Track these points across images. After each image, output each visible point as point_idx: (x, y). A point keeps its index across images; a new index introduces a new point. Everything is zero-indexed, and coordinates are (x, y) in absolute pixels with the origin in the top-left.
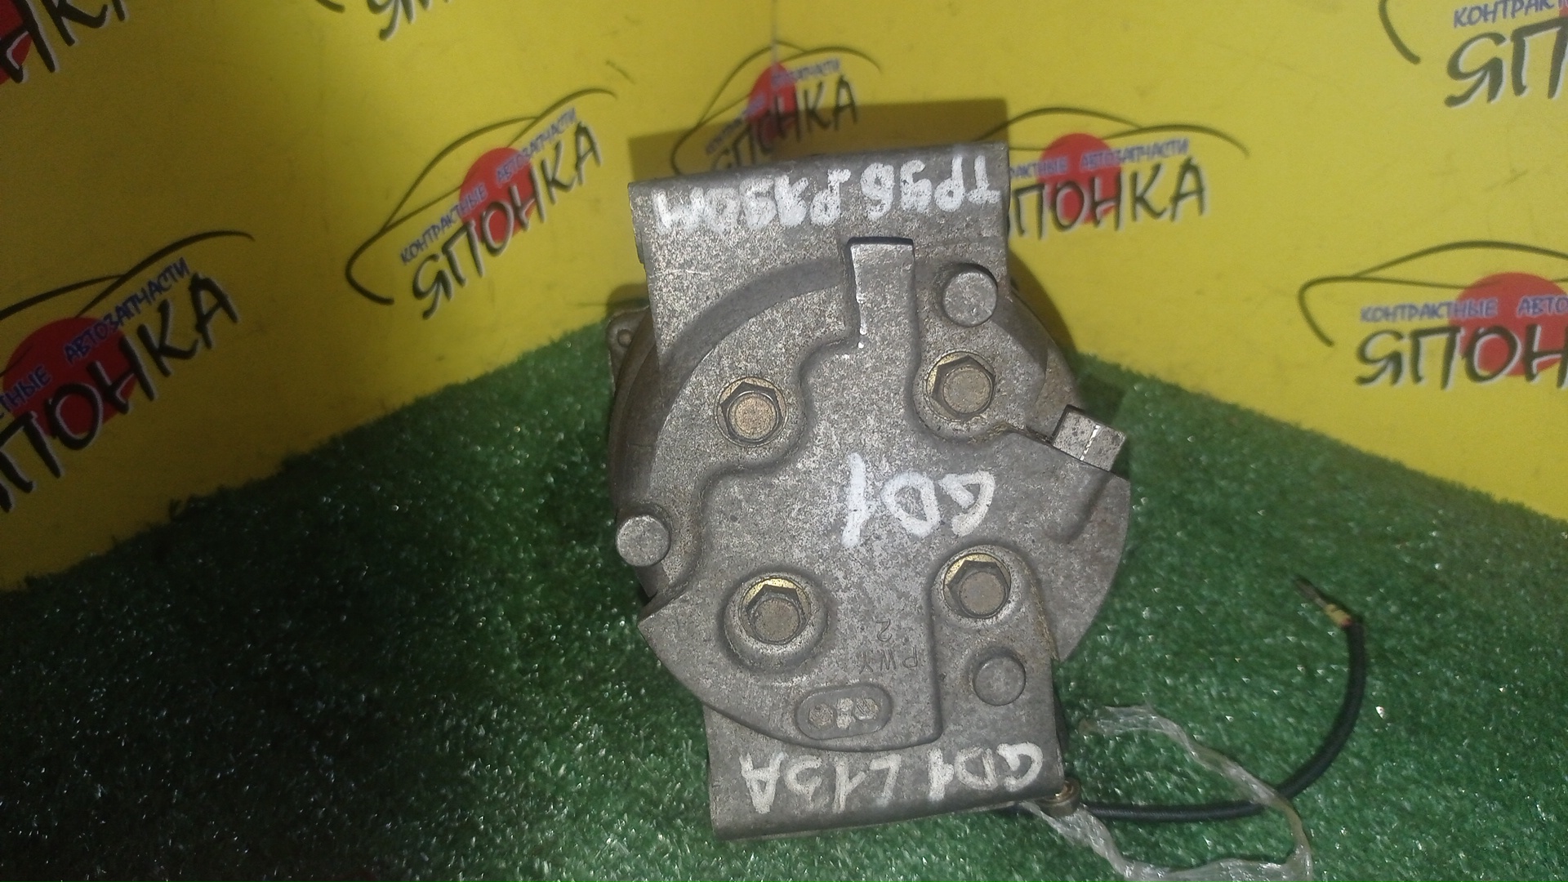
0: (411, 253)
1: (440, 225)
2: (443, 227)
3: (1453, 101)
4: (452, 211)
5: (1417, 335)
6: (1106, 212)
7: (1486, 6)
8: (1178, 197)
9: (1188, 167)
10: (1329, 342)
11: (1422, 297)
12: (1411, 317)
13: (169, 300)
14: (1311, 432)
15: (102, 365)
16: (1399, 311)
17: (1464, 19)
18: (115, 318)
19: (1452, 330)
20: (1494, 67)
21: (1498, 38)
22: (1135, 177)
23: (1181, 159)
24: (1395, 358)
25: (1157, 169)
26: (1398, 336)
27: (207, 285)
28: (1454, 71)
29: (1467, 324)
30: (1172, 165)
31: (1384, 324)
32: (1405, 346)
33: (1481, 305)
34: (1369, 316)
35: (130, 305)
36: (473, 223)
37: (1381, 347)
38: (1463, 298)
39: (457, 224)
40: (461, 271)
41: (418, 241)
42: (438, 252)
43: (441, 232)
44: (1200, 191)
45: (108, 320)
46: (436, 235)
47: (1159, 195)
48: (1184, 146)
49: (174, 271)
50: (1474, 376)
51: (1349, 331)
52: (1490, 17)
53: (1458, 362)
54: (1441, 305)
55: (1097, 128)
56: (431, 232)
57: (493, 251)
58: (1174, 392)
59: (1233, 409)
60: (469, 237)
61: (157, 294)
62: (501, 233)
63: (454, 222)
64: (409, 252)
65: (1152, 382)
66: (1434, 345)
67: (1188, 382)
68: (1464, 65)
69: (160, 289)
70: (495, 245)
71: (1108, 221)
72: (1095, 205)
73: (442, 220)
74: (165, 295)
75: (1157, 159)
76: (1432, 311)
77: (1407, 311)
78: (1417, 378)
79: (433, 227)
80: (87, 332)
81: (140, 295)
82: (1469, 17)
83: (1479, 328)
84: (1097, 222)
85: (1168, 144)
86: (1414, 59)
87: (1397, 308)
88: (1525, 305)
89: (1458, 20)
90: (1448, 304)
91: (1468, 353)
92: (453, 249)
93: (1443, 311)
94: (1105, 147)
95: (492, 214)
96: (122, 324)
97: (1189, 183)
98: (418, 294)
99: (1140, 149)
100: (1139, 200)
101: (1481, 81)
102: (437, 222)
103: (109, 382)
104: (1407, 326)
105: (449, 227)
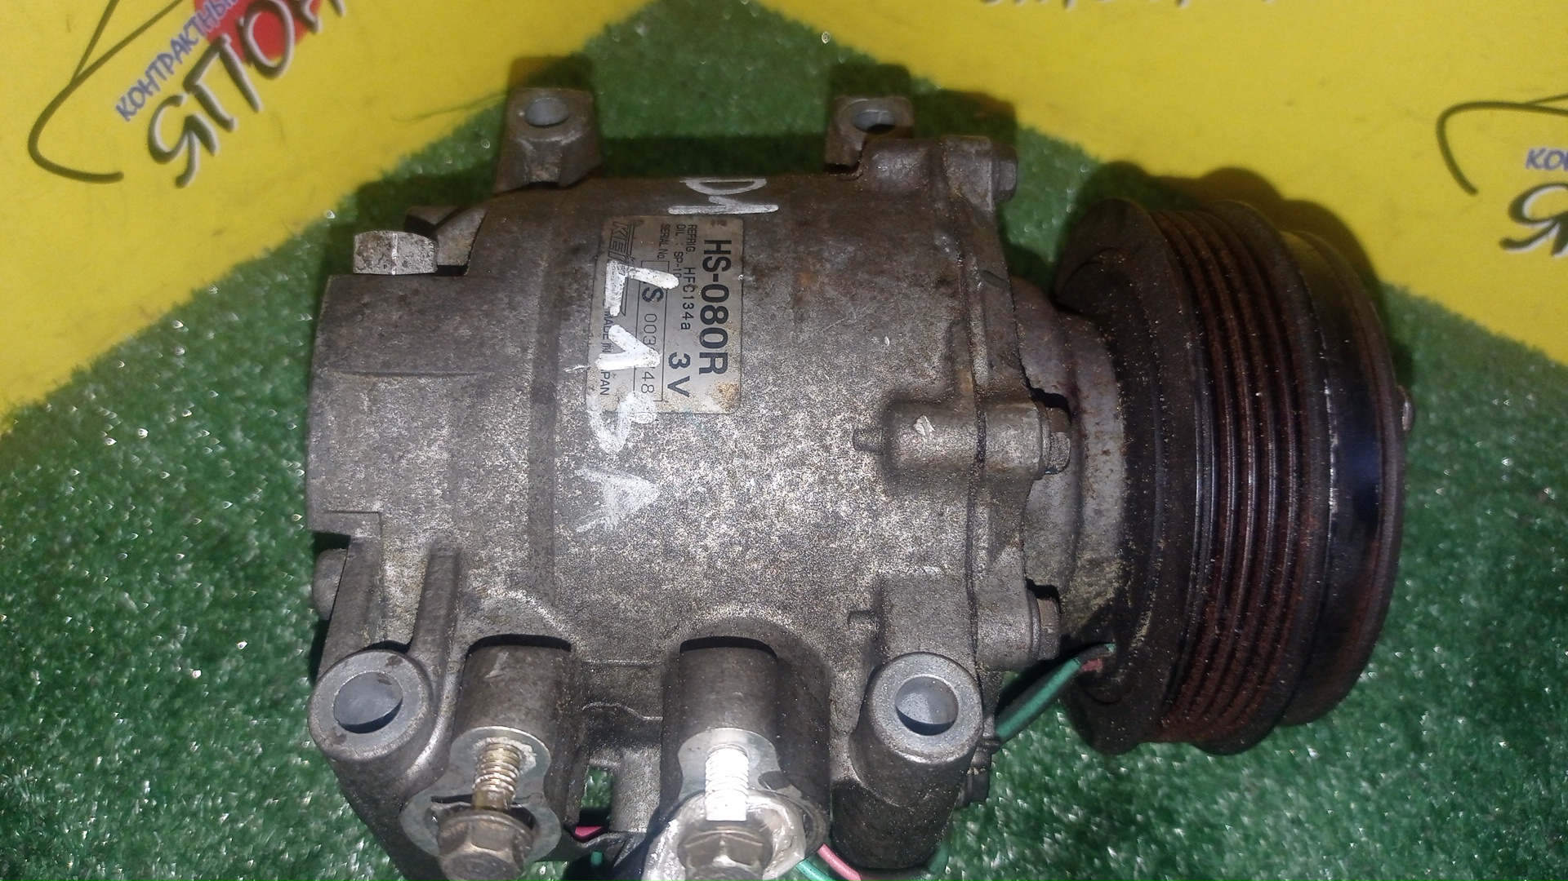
0: (133, 102)
1: (173, 54)
2: (177, 54)
4: (186, 28)
14: (1422, 301)
34: (1540, 161)
36: (227, 38)
37: (1548, 203)
39: (201, 45)
40: (223, 110)
41: (140, 82)
42: (178, 90)
43: (176, 62)
46: (168, 68)
56: (160, 65)
57: (268, 72)
60: (226, 60)
62: (276, 42)
63: (195, 43)
64: (128, 102)
70: (271, 63)
73: (174, 43)
79: (161, 57)
92: (202, 82)
95: (254, 18)
98: (159, 156)
102: (168, 50)
105: (187, 53)
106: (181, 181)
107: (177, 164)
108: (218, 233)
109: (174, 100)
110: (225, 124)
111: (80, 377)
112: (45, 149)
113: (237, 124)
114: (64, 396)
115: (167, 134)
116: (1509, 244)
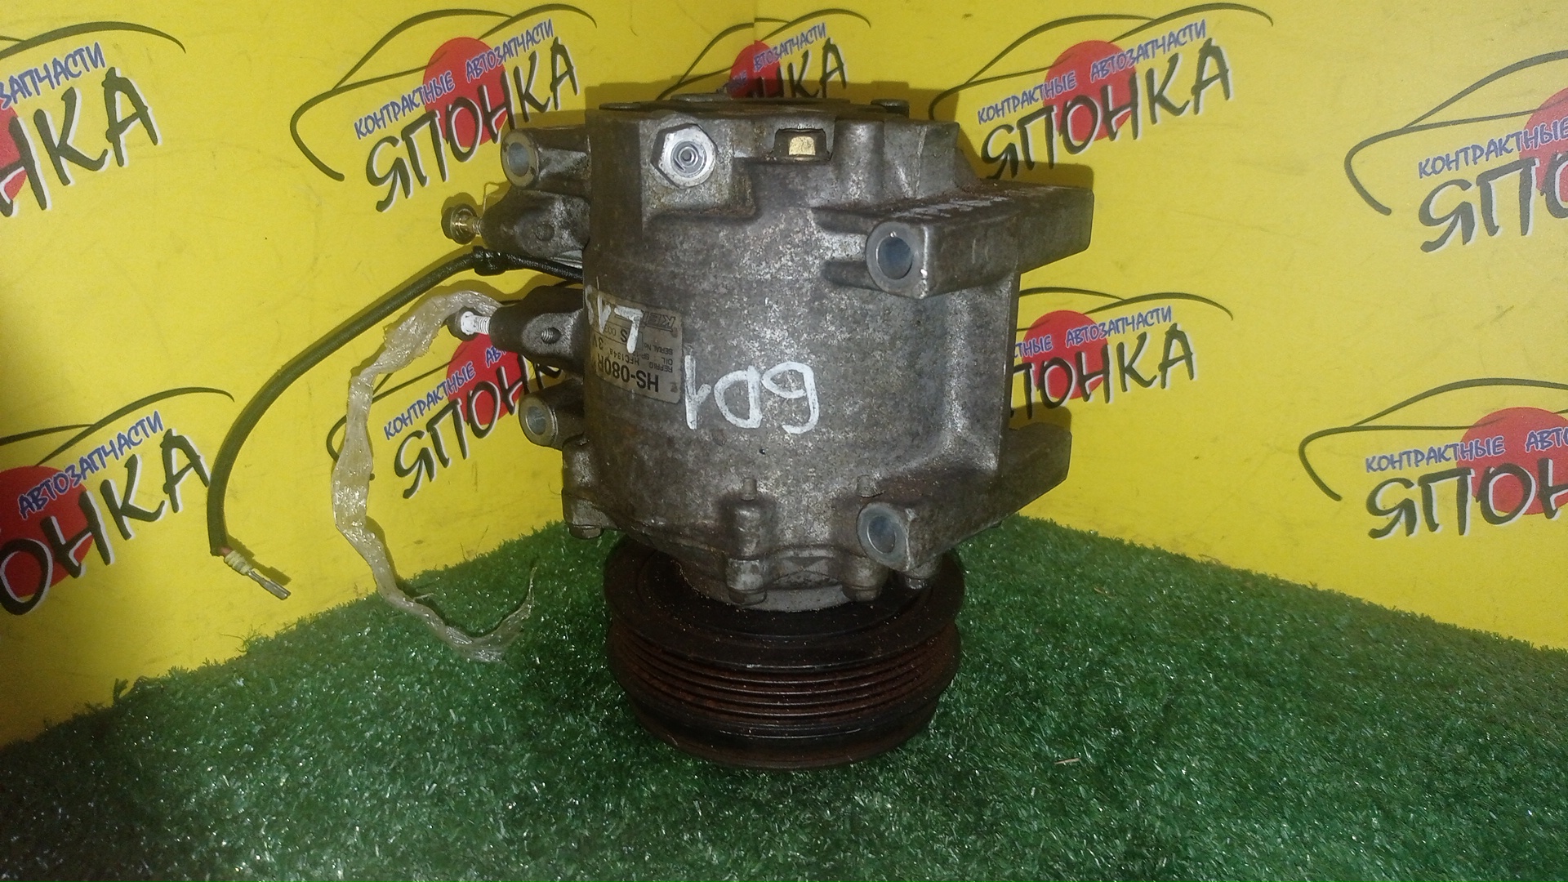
0: (395, 428)
1: (426, 402)
2: (429, 404)
3: (1428, 247)
4: (438, 388)
5: (1426, 481)
6: (1094, 386)
7: (1448, 155)
8: (1166, 364)
9: (1174, 334)
10: (1337, 498)
11: (1425, 441)
12: (1417, 462)
13: (138, 456)
15: (58, 520)
16: (1405, 457)
17: (1429, 169)
18: (78, 471)
19: (1461, 472)
20: (1464, 211)
21: (1464, 185)
22: (1121, 348)
23: (1166, 326)
24: (1407, 506)
25: (1142, 338)
26: (1408, 484)
27: (181, 443)
28: (1425, 218)
29: (1477, 464)
30: (1156, 334)
31: (1391, 473)
32: (1415, 494)
33: (1488, 442)
34: (1375, 466)
35: (96, 457)
36: (460, 402)
37: (1390, 497)
38: (1466, 438)
39: (444, 402)
40: (445, 451)
41: (402, 416)
42: (423, 428)
43: (426, 409)
44: (1188, 356)
45: (70, 472)
46: (421, 411)
47: (1147, 365)
48: (1168, 315)
49: (146, 423)
50: (1493, 519)
51: (1355, 484)
52: (1453, 165)
53: (1473, 506)
54: (1447, 447)
55: (1079, 304)
56: (417, 408)
58: (1182, 561)
59: (1246, 574)
60: (456, 417)
61: (125, 448)
62: (488, 414)
63: (441, 399)
64: (392, 427)
65: (1157, 552)
66: (1445, 491)
67: (1194, 553)
68: (1434, 214)
69: (130, 443)
70: (481, 427)
71: (1098, 394)
72: (1082, 380)
73: (429, 396)
74: (134, 450)
75: (1142, 329)
76: (1439, 455)
77: (1412, 456)
78: (1433, 526)
79: (419, 403)
80: (46, 484)
81: (108, 448)
82: (1433, 167)
83: (1490, 468)
84: (1087, 397)
85: (1152, 312)
86: (1387, 211)
87: (1401, 455)
88: (1533, 440)
89: (1422, 171)
90: (1454, 446)
91: (1482, 496)
92: (439, 427)
93: (1450, 453)
94: (1091, 322)
95: (479, 394)
96: (85, 478)
97: (1176, 349)
98: (399, 471)
99: (1124, 320)
100: (1127, 370)
101: (1453, 225)
102: (424, 399)
103: (63, 542)
104: (1414, 473)
105: (435, 405)
106: (407, 494)
107: (408, 481)
109: (419, 434)
110: (443, 461)
113: (451, 463)
115: (408, 457)
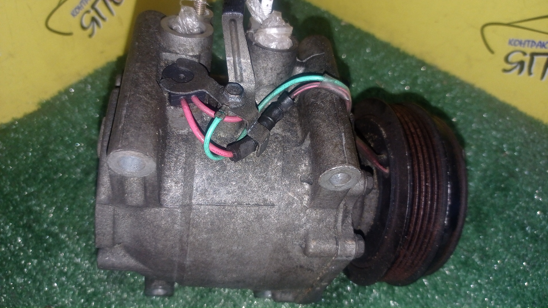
106: (91, 36)
107: (89, 31)
108: (102, 52)
109: (88, 12)
110: (103, 19)
111: (60, 93)
112: (51, 24)
113: (108, 19)
114: (55, 98)
115: (86, 21)
116: (505, 71)
